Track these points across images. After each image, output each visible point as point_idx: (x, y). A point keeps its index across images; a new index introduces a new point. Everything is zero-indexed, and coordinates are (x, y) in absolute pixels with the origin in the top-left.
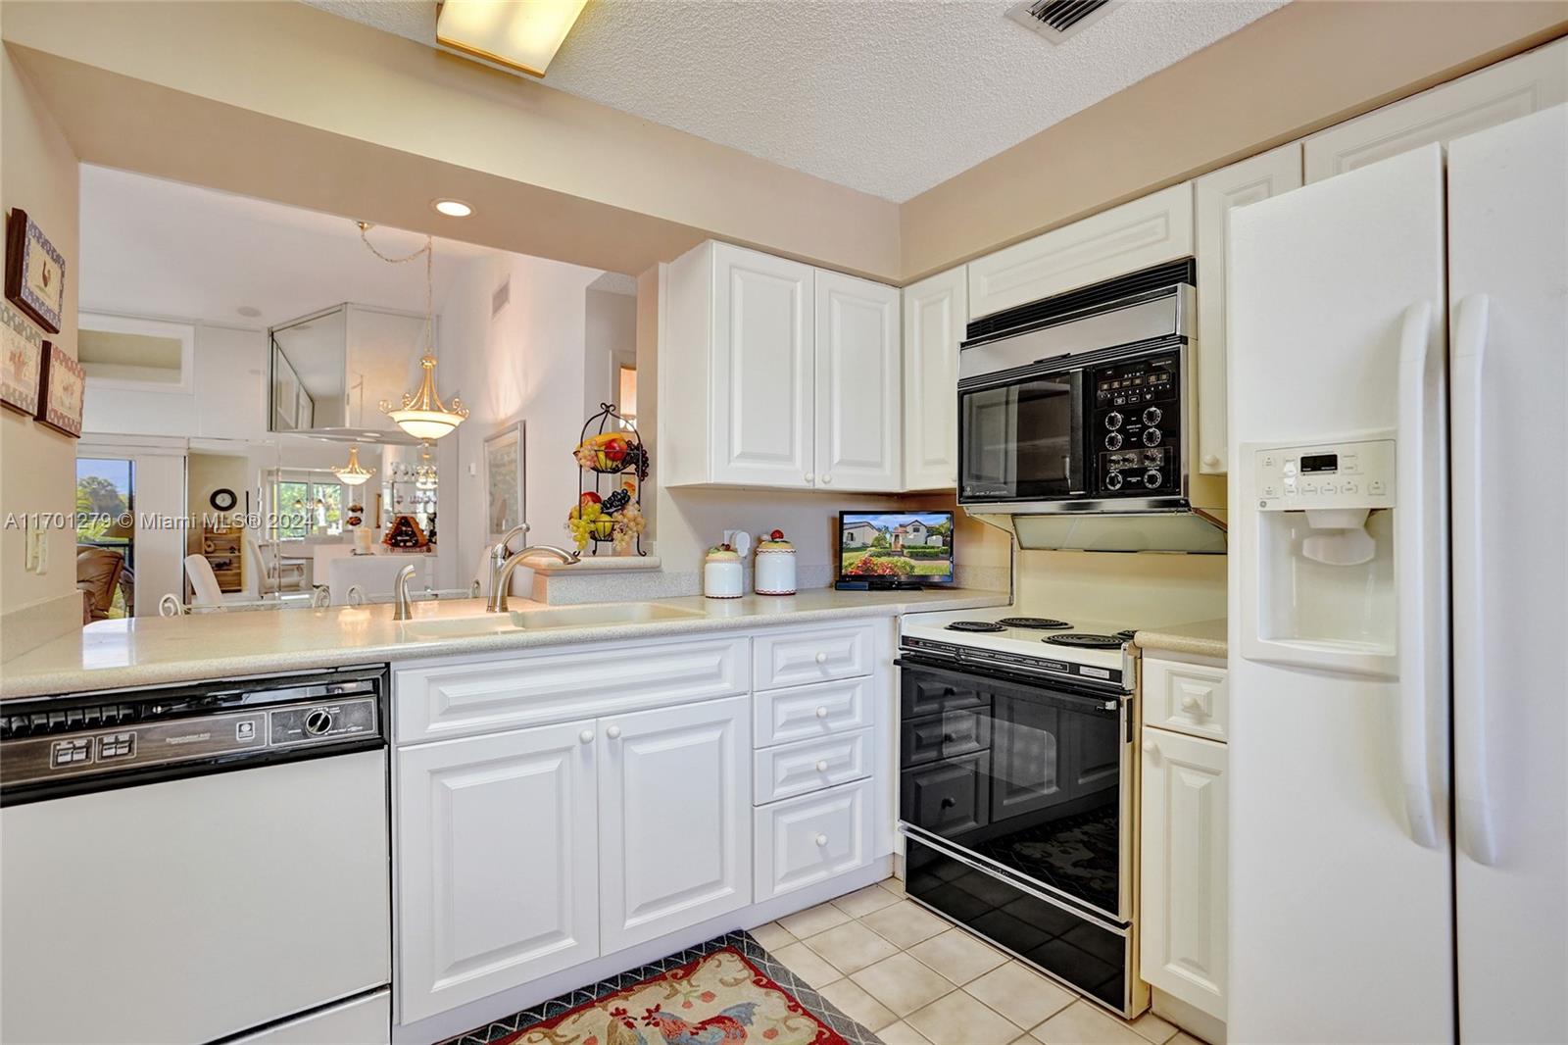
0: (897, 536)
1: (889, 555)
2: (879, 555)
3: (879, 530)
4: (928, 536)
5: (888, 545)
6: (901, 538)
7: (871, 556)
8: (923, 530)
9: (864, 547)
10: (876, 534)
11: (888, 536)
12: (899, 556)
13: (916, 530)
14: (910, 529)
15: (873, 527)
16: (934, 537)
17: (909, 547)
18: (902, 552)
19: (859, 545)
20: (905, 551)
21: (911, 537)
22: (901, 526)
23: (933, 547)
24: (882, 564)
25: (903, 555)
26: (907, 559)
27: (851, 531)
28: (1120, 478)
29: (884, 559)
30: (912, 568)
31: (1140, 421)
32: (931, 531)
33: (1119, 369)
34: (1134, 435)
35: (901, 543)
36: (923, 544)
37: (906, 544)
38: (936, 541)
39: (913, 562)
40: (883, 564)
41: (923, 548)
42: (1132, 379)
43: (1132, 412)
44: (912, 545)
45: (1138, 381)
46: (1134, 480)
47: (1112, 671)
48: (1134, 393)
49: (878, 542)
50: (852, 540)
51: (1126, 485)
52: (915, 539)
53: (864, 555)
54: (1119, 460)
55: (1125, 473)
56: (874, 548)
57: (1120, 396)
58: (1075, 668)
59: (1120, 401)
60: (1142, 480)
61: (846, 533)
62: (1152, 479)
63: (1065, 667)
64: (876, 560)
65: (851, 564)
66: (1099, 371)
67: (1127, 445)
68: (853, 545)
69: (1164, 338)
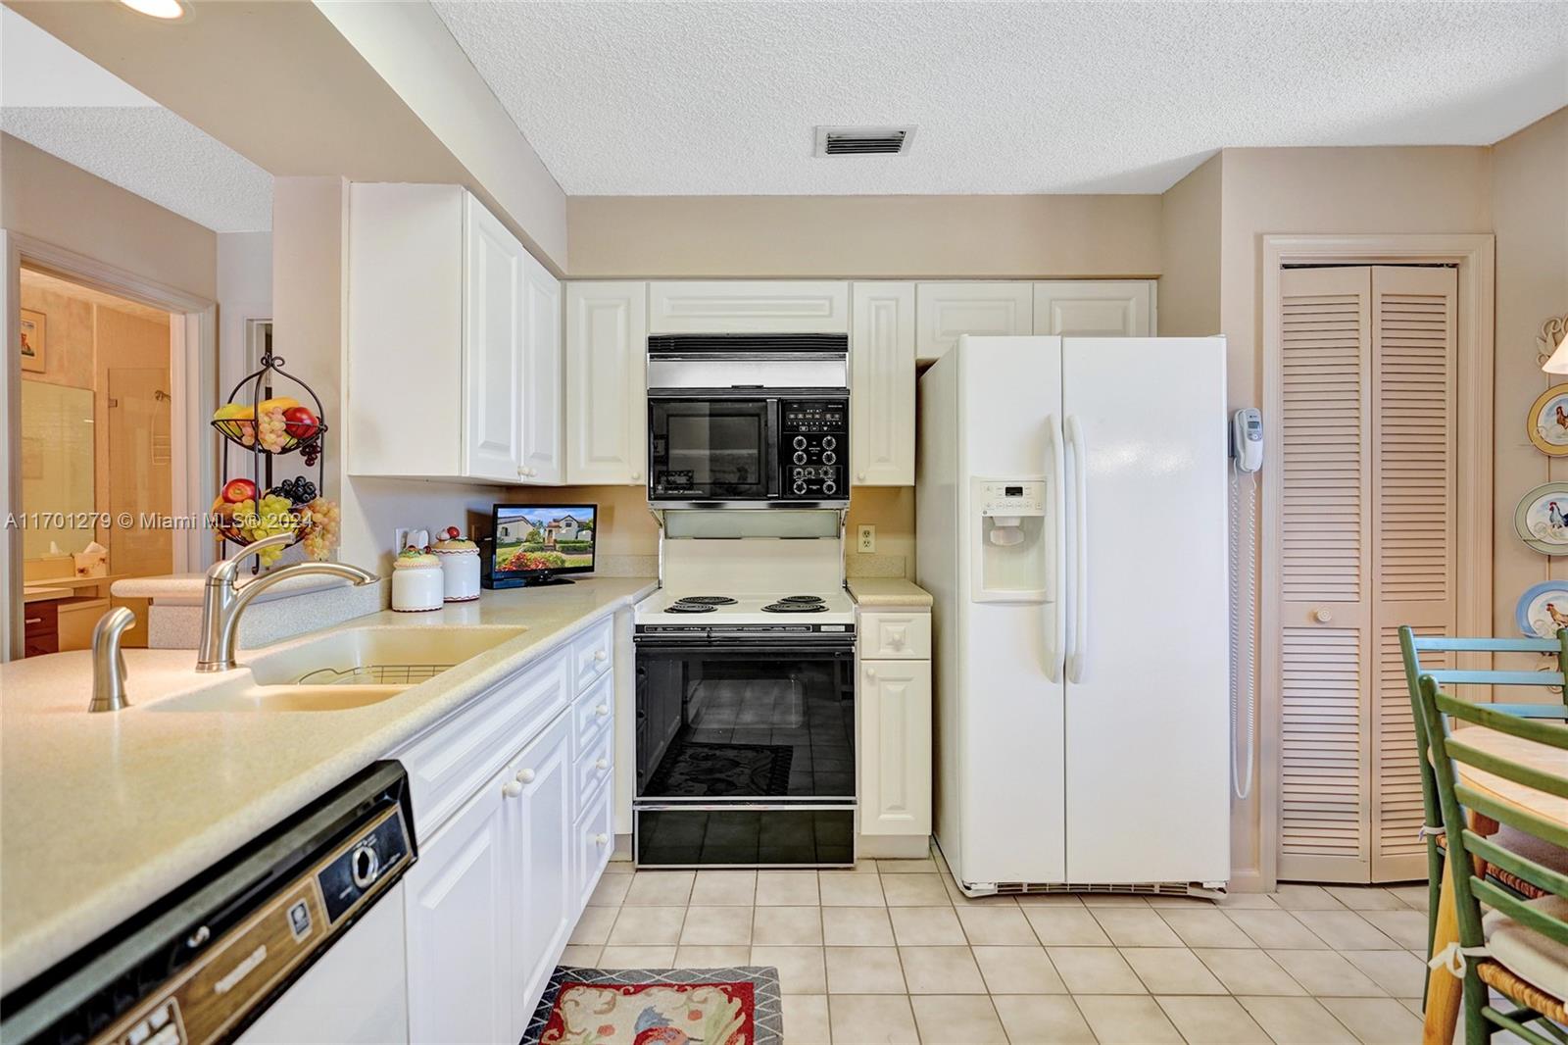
0: (550, 531)
1: (542, 549)
2: (533, 550)
3: (533, 525)
4: (579, 531)
5: (541, 540)
6: (554, 533)
7: (525, 551)
8: (575, 525)
9: (518, 543)
10: (531, 529)
11: (542, 531)
12: (552, 550)
13: (569, 525)
14: (563, 524)
15: (527, 522)
16: (584, 532)
17: (561, 542)
18: (555, 546)
19: (514, 540)
20: (558, 546)
21: (564, 532)
22: (555, 521)
23: (583, 542)
24: (535, 559)
25: (555, 550)
26: (559, 554)
27: (505, 526)
28: (805, 486)
29: (538, 555)
30: (563, 562)
31: (820, 444)
32: (582, 526)
33: (803, 405)
34: (815, 455)
35: (554, 538)
36: (573, 539)
37: (559, 539)
38: (586, 535)
39: (564, 556)
40: (537, 559)
41: (574, 542)
42: (813, 414)
43: (814, 438)
44: (564, 539)
45: (817, 416)
46: (814, 487)
47: (846, 625)
48: (814, 424)
49: (533, 537)
50: (506, 535)
51: (809, 491)
52: (566, 533)
53: (518, 550)
54: (801, 474)
55: (809, 482)
56: (528, 544)
57: (803, 425)
58: (817, 628)
59: (803, 428)
60: (822, 488)
61: (500, 527)
62: (830, 488)
63: (808, 629)
64: (530, 555)
65: (504, 560)
66: (789, 403)
67: (810, 462)
68: (507, 540)
69: (838, 389)
